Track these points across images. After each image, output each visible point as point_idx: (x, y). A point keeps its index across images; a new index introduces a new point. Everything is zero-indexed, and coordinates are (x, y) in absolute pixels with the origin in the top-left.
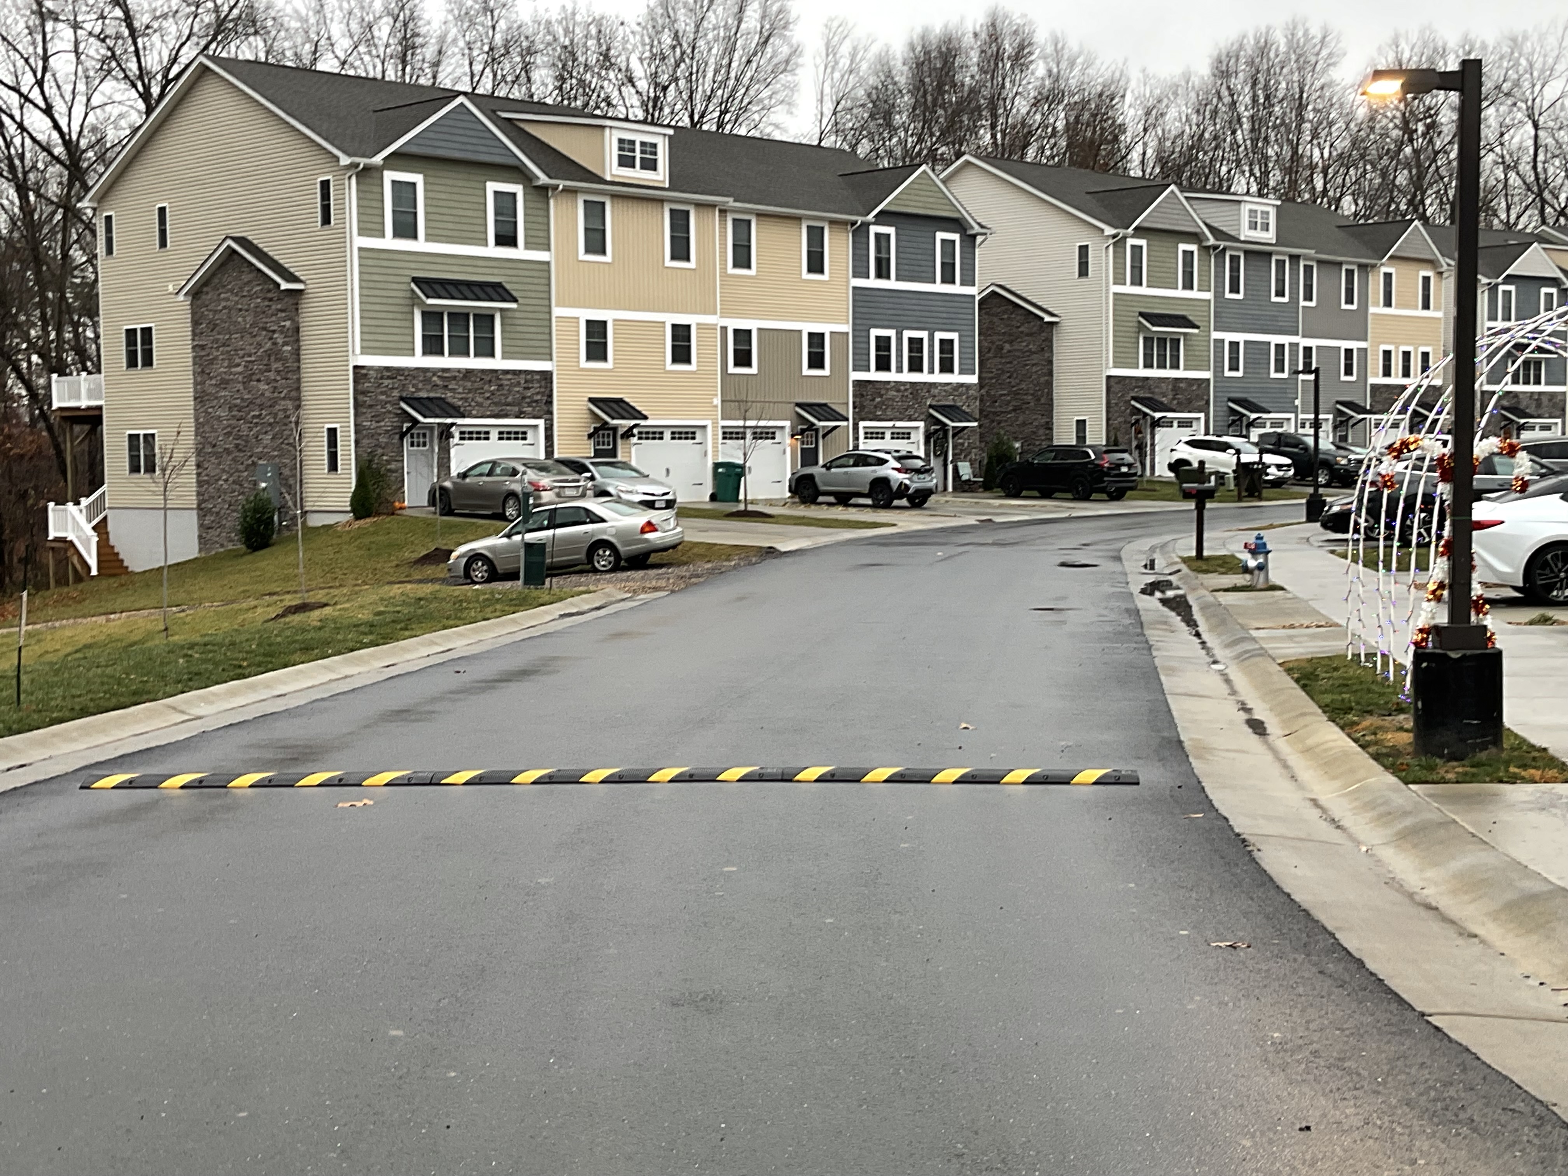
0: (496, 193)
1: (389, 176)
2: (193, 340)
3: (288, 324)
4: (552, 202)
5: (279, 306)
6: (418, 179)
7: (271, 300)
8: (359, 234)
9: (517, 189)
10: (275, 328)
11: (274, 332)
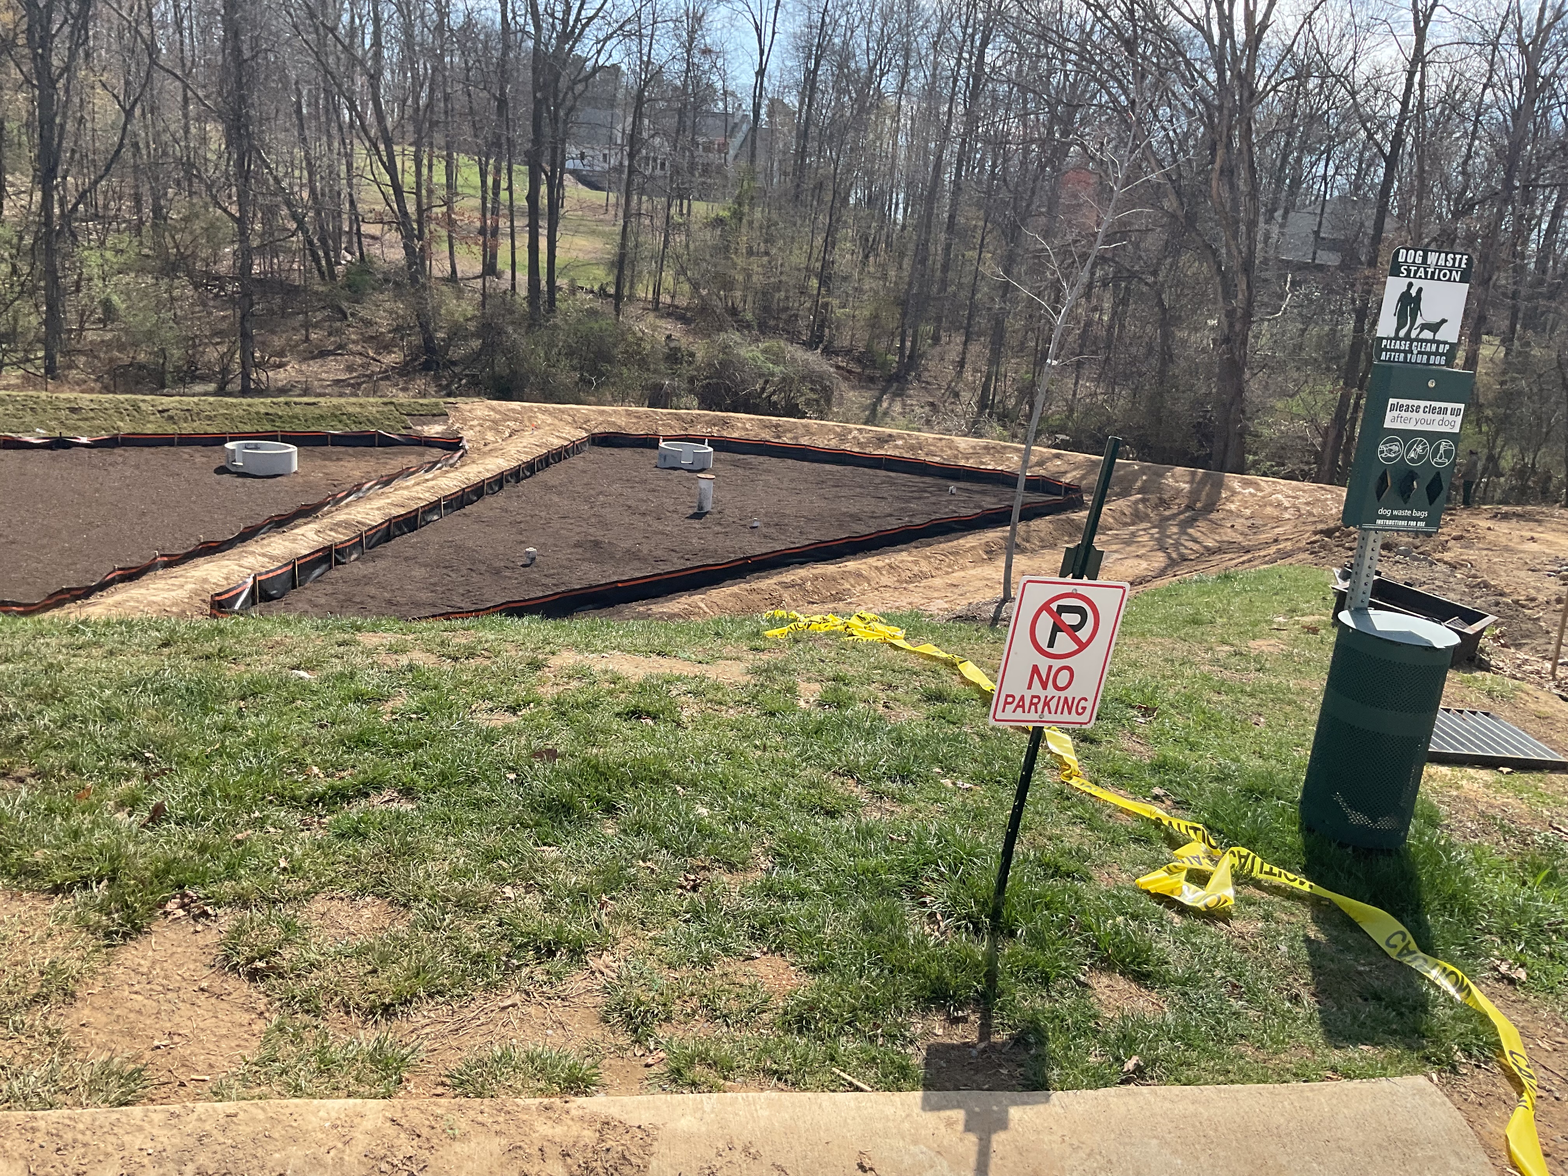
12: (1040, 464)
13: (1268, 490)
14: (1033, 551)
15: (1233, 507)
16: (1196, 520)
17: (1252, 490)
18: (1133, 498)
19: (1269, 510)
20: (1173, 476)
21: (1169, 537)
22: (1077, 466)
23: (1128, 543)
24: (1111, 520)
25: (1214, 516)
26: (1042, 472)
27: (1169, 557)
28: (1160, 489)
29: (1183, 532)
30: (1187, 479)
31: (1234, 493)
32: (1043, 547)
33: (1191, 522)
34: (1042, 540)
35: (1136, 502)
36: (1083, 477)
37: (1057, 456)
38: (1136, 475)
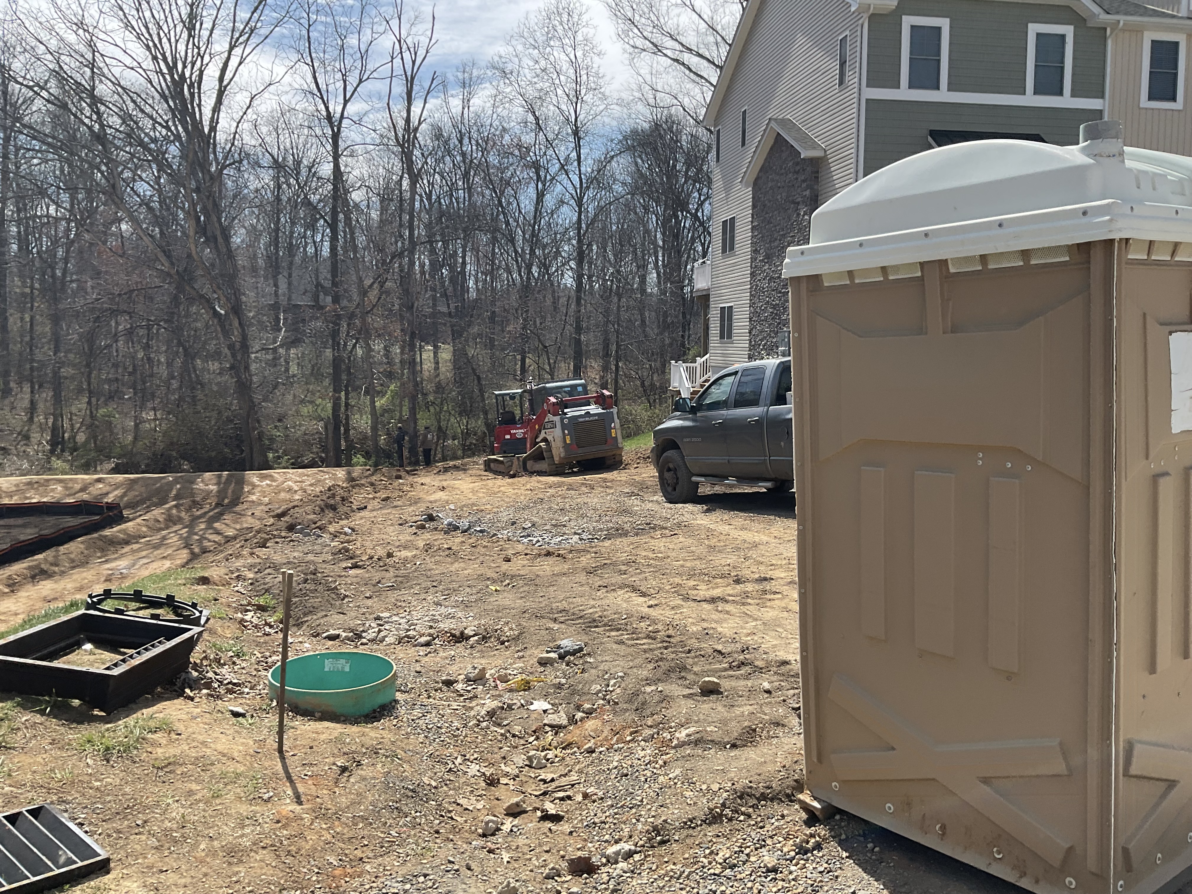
0: (1038, 35)
1: (908, 21)
2: (752, 222)
3: (808, 193)
4: (1109, 42)
5: (803, 178)
6: (944, 23)
7: (797, 172)
8: (867, 86)
9: (1068, 31)
10: (799, 199)
11: (798, 203)
12: (83, 490)
13: (281, 479)
14: (62, 573)
15: (254, 498)
16: (223, 514)
17: (268, 482)
18: (167, 506)
19: (283, 495)
20: (202, 481)
21: (196, 534)
22: (117, 486)
23: (156, 547)
24: (144, 529)
25: (238, 509)
26: (85, 497)
27: (192, 553)
28: (192, 494)
29: (209, 527)
30: (214, 481)
31: (254, 486)
32: (73, 568)
33: (218, 517)
34: (73, 561)
35: (170, 508)
36: (124, 495)
37: (99, 480)
38: (171, 485)
